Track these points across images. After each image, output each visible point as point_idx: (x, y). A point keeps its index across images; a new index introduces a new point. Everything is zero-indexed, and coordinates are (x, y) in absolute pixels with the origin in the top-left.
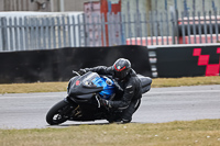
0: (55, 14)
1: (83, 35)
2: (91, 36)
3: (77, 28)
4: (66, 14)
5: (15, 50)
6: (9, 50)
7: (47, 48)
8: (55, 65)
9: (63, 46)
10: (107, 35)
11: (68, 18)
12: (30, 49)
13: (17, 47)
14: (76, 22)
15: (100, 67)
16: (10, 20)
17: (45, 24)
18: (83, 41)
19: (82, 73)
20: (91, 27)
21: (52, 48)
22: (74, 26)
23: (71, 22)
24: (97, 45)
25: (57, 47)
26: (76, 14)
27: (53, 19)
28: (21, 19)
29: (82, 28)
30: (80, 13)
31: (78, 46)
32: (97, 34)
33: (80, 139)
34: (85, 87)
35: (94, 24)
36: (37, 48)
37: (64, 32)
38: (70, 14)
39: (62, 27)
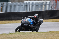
0: (43, 2)
1: (50, 7)
2: (53, 7)
3: (49, 5)
4: (46, 1)
5: (32, 11)
6: (31, 11)
7: (41, 11)
8: (43, 15)
9: (45, 10)
10: (57, 7)
11: (47, 3)
12: (36, 11)
13: (33, 10)
14: (49, 4)
15: (30, 16)
16: (31, 3)
17: (40, 4)
18: (50, 9)
19: (25, 18)
20: (53, 5)
21: (42, 10)
22: (48, 5)
23: (47, 4)
24: (54, 10)
25: (44, 10)
26: (49, 1)
27: (42, 3)
28: (34, 3)
29: (50, 5)
30: (50, 1)
31: (49, 10)
32: (54, 7)
33: (50, 35)
34: (26, 22)
35: (53, 4)
36: (38, 11)
37: (46, 6)
38: (47, 1)
39: (45, 5)
